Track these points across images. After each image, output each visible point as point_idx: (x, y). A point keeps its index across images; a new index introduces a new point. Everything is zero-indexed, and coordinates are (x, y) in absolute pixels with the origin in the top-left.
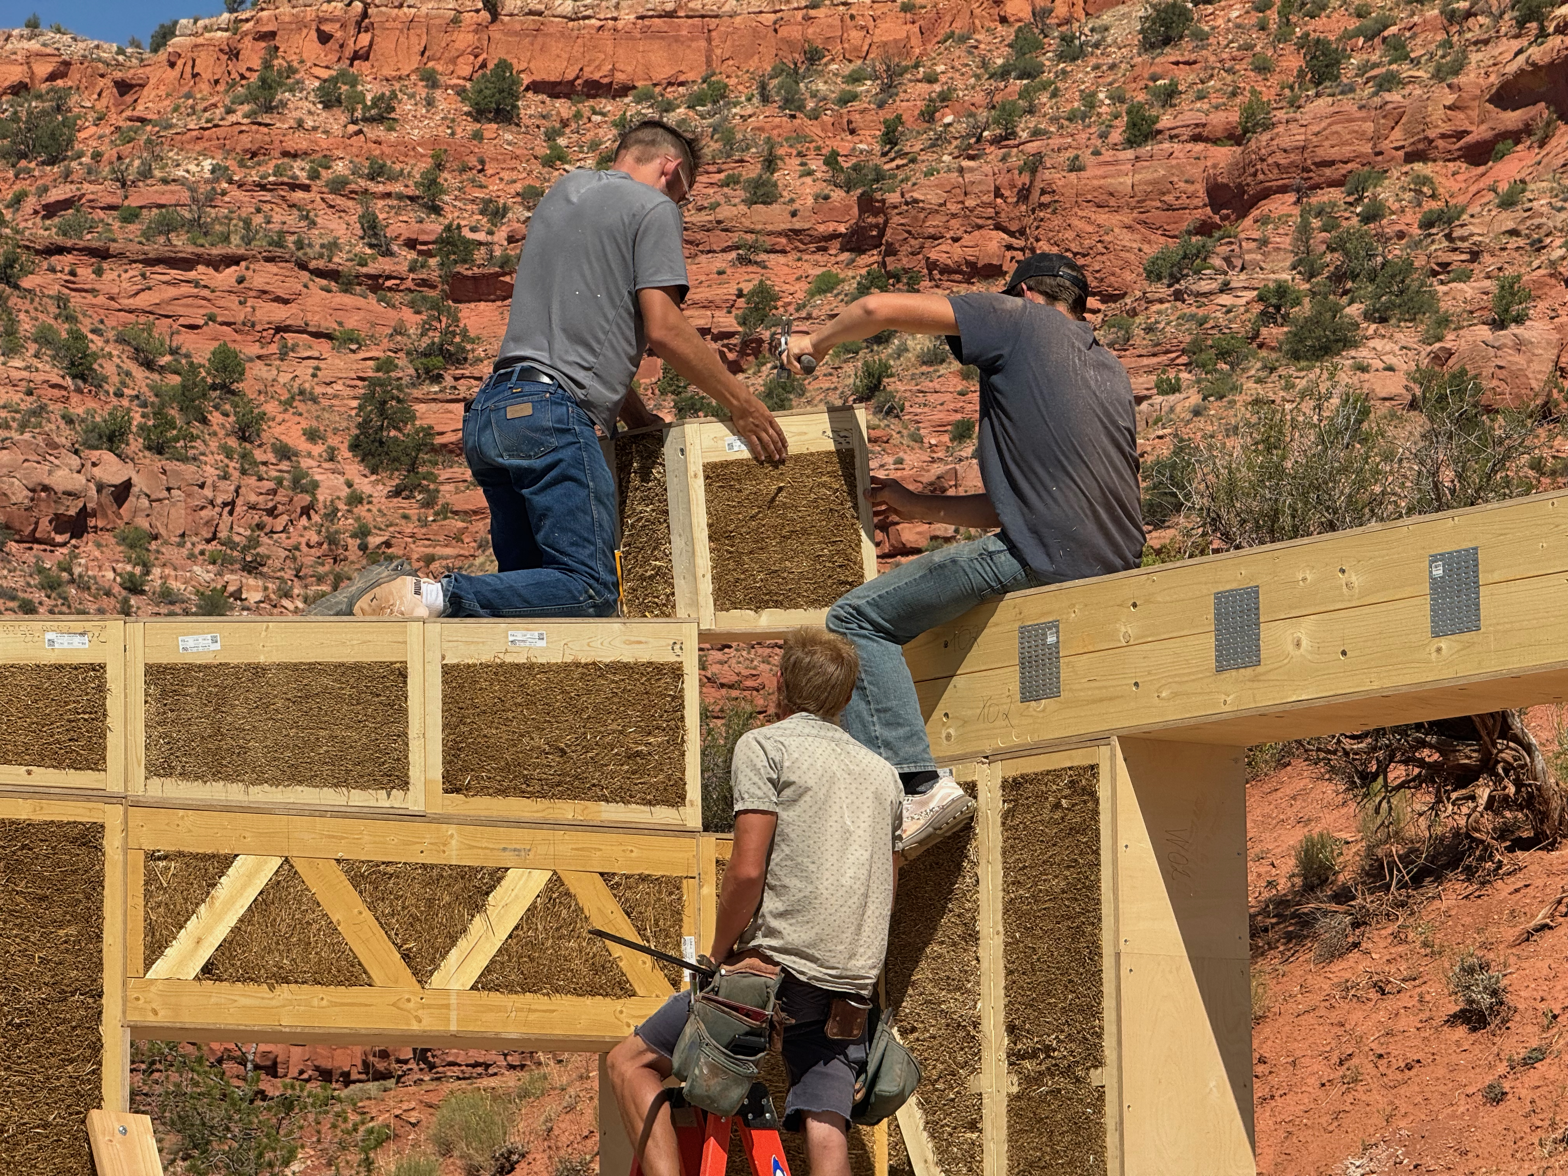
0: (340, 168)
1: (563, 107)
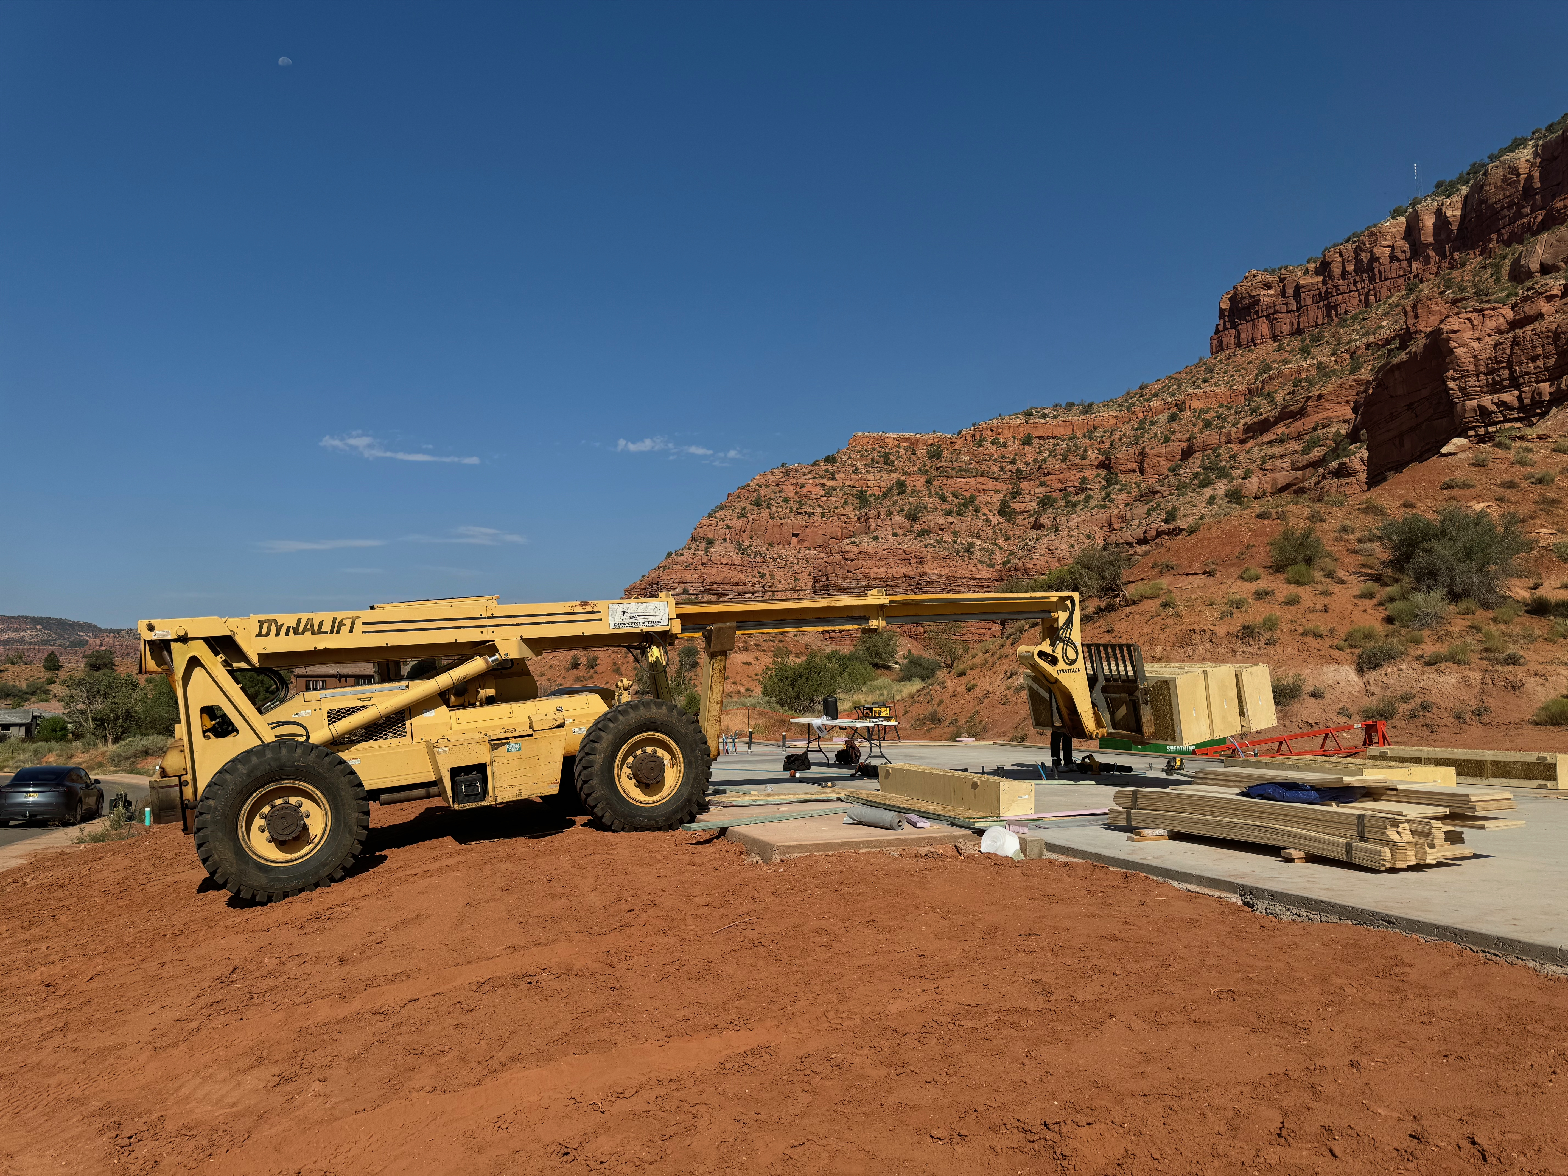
0: (996, 457)
1: (1043, 441)
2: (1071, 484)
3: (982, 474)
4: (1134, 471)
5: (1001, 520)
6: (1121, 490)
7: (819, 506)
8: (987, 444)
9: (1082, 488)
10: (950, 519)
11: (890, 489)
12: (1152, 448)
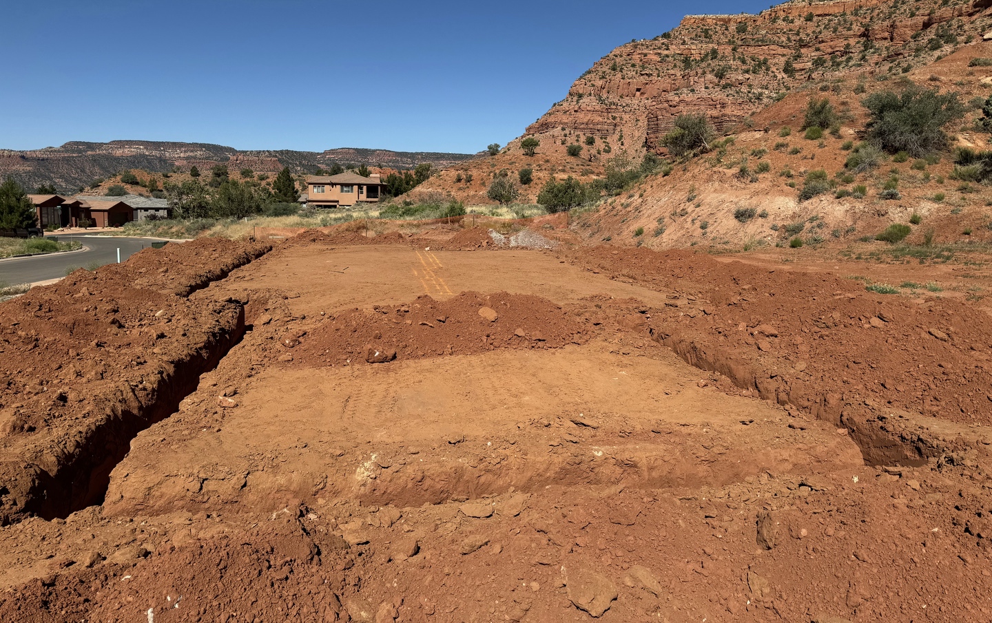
0: (785, 30)
1: (820, 18)
2: (838, 49)
3: (774, 43)
4: (886, 39)
5: (785, 76)
6: (874, 53)
7: (656, 69)
8: (780, 22)
9: (846, 51)
10: (747, 76)
11: (707, 55)
12: (901, 21)
